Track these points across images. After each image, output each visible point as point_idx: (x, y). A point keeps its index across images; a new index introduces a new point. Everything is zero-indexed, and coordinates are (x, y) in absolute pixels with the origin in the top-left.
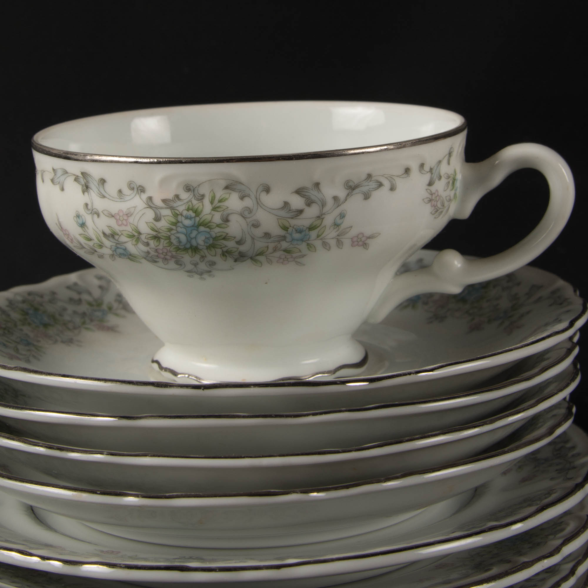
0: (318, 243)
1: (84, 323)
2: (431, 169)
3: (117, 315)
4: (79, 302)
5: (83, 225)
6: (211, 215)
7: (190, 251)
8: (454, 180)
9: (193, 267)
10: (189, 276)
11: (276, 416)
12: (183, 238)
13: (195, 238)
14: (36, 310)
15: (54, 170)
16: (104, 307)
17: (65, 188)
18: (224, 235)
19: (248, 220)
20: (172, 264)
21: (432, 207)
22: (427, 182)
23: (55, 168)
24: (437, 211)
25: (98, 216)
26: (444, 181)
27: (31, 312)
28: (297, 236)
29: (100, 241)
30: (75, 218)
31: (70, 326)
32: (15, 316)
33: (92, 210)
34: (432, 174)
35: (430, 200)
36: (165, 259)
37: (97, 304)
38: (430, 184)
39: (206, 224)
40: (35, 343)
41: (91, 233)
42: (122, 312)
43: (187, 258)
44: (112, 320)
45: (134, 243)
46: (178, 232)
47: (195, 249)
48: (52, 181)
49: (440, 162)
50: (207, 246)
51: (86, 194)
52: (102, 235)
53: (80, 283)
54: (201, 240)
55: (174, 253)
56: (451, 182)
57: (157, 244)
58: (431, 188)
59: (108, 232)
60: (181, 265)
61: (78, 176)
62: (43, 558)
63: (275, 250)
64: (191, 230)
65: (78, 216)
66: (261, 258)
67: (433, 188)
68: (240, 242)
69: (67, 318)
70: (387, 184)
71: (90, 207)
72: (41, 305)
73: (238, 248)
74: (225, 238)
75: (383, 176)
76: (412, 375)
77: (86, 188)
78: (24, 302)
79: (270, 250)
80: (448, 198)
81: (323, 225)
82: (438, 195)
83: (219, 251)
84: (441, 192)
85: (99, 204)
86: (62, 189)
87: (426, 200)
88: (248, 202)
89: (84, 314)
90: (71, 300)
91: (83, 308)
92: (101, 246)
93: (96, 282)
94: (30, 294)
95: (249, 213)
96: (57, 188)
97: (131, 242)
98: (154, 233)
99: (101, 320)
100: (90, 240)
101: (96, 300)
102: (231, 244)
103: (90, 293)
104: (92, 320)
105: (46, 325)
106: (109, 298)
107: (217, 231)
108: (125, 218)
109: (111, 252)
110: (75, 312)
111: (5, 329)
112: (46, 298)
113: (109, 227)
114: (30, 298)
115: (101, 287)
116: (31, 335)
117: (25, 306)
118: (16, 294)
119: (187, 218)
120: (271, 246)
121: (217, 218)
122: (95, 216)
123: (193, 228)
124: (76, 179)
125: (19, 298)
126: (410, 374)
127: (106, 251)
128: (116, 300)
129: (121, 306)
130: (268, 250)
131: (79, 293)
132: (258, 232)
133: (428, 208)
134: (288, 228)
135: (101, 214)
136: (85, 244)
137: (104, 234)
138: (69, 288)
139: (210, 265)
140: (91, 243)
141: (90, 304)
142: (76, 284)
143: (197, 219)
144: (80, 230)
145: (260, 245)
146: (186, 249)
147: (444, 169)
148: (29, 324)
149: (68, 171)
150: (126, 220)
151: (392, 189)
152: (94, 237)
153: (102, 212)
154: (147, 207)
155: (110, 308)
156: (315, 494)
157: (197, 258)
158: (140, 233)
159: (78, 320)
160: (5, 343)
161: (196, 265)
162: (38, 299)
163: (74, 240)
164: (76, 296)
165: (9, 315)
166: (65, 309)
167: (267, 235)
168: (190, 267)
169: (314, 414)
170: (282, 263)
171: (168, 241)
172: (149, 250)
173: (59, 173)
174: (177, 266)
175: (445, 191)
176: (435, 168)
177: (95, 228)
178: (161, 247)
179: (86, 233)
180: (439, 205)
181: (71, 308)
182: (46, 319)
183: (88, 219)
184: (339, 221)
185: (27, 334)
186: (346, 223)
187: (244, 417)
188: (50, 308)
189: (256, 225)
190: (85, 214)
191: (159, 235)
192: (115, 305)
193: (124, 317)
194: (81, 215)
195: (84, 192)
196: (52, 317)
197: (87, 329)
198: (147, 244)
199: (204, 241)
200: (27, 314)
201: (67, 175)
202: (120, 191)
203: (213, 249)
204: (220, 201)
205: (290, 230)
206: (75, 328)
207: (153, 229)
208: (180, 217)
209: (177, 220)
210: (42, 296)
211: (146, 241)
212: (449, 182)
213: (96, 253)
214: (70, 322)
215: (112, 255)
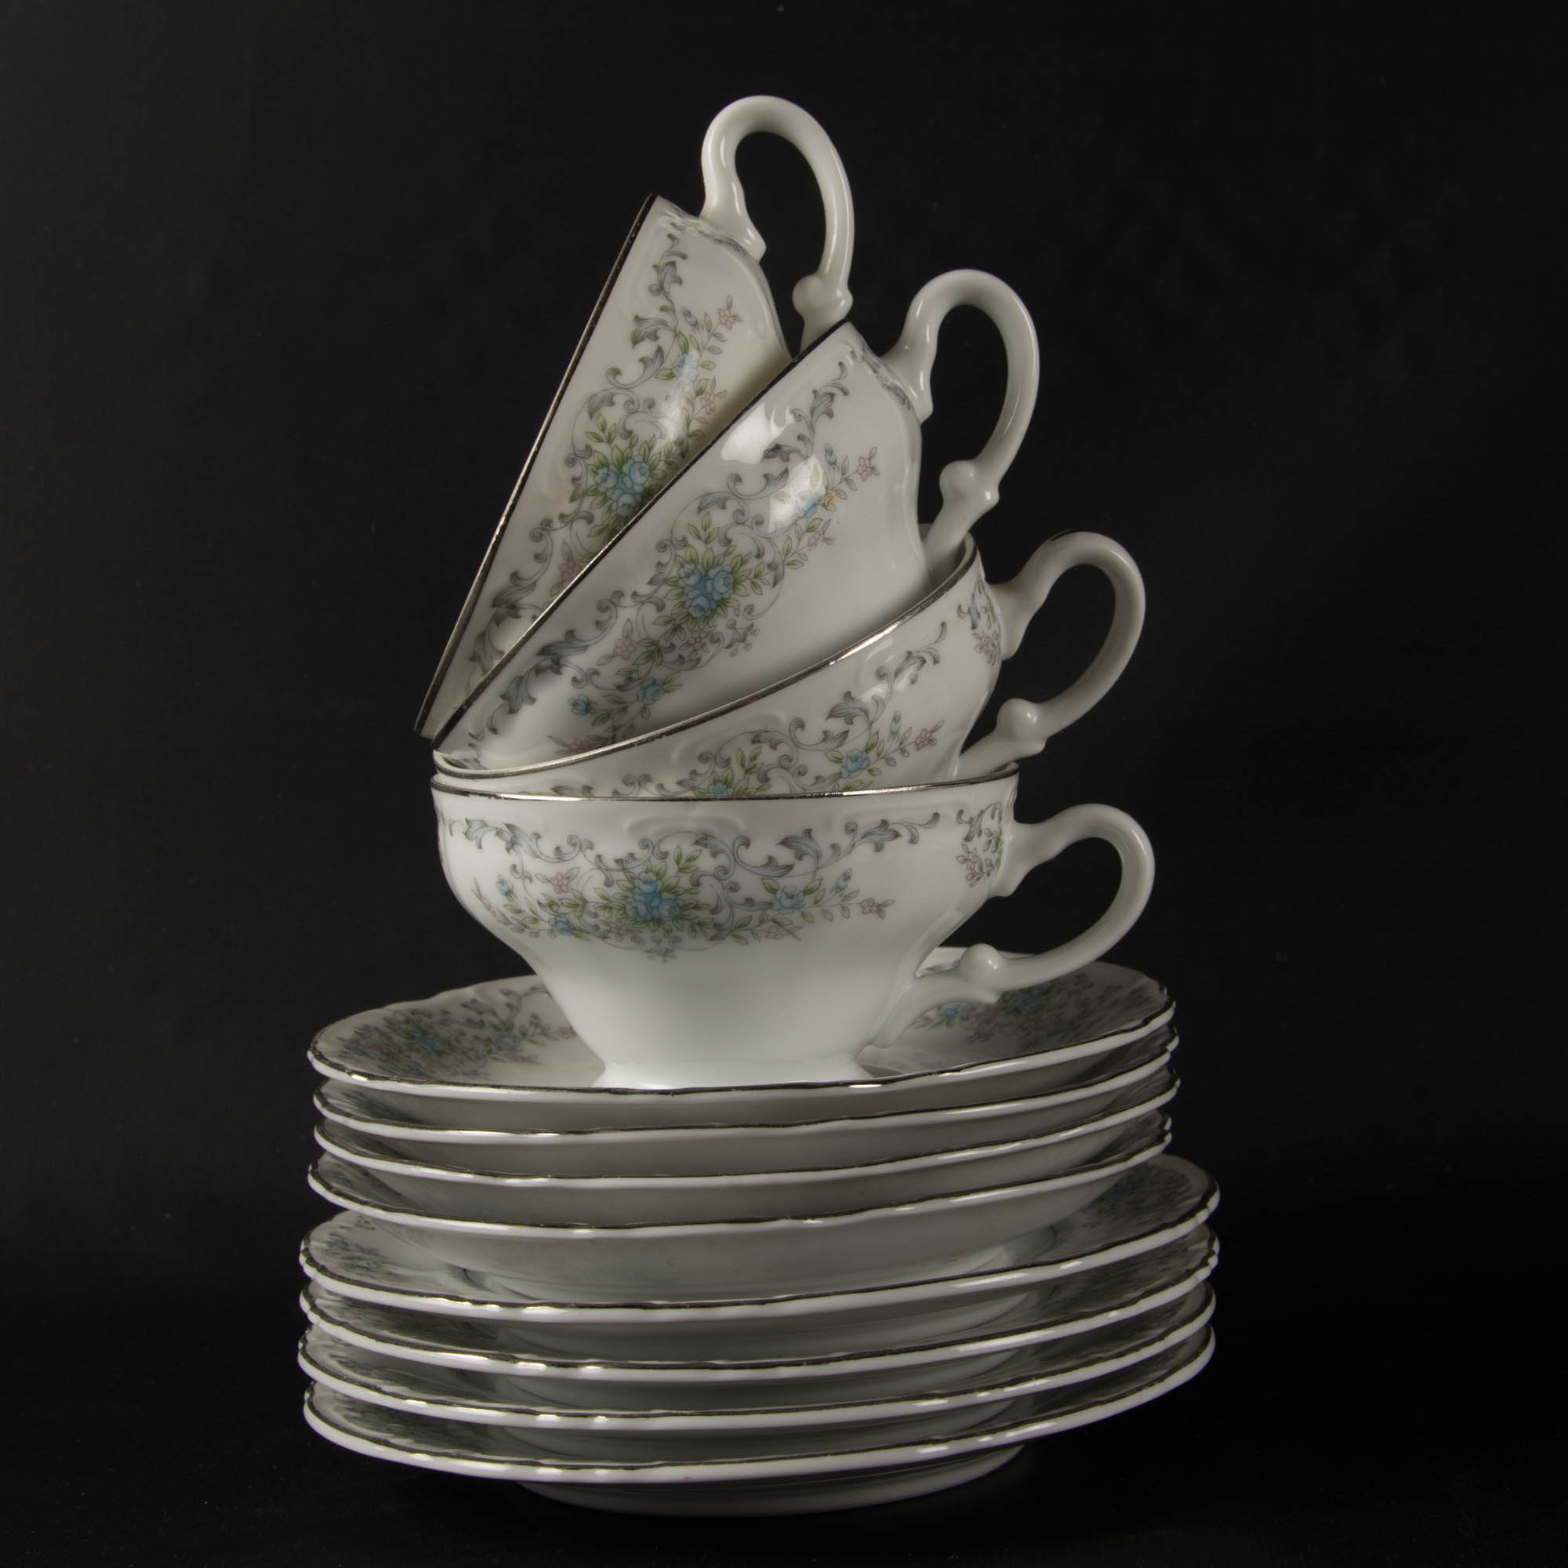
0: (816, 911)
1: (490, 1052)
2: (971, 820)
3: (534, 1042)
4: (481, 1024)
5: (509, 893)
6: (677, 879)
7: (651, 924)
8: (998, 841)
9: (654, 944)
10: (649, 958)
11: (760, 1126)
12: (642, 909)
13: (657, 907)
14: (425, 1033)
15: (467, 821)
16: (516, 1031)
17: (483, 845)
18: (695, 902)
19: (723, 882)
20: (627, 941)
21: (967, 869)
22: (964, 835)
23: (469, 819)
24: (974, 877)
25: (531, 881)
26: (984, 838)
27: (418, 1035)
28: (787, 902)
29: (533, 912)
30: (498, 885)
31: (472, 1054)
32: (399, 1039)
33: (523, 873)
34: (971, 826)
35: (966, 860)
36: (619, 935)
37: (506, 1027)
38: (968, 839)
39: (671, 890)
40: (430, 1074)
41: (522, 904)
42: (542, 1039)
43: (647, 934)
44: (528, 1048)
45: (577, 914)
46: (635, 900)
47: (658, 922)
48: (466, 834)
49: (982, 812)
50: (673, 918)
51: (512, 851)
52: (537, 906)
53: (479, 999)
54: (664, 911)
55: (631, 928)
56: (993, 842)
57: (609, 915)
58: (968, 844)
59: (544, 901)
60: (639, 942)
61: (501, 830)
62: (475, 1302)
63: (762, 921)
64: (653, 897)
65: (502, 882)
66: (743, 933)
67: (971, 845)
68: (715, 911)
69: (466, 1044)
70: (906, 835)
71: (519, 868)
72: (431, 1027)
73: (713, 919)
74: (697, 907)
75: (902, 824)
76: (933, 1076)
77: (512, 845)
78: (407, 1022)
79: (754, 922)
80: (988, 862)
81: (822, 887)
82: (976, 855)
83: (687, 924)
84: (980, 852)
85: (532, 865)
86: (480, 847)
87: (961, 859)
88: (722, 860)
89: (489, 1041)
90: (470, 1021)
91: (487, 1032)
92: (535, 920)
93: (503, 999)
94: (413, 1012)
95: (724, 874)
96: (473, 844)
97: (572, 913)
98: (605, 902)
99: (513, 1049)
100: (519, 912)
101: (503, 1023)
102: (704, 915)
103: (495, 1014)
104: (500, 1049)
105: (439, 1053)
106: (521, 1020)
107: (686, 897)
108: (565, 882)
109: (549, 927)
110: (476, 1038)
111: (388, 1054)
112: (436, 1019)
113: (543, 894)
114: (415, 1017)
115: (508, 1005)
116: (423, 1064)
117: (410, 1028)
118: (395, 1012)
119: (645, 882)
120: (757, 915)
121: (685, 882)
122: (527, 881)
123: (654, 895)
124: (499, 833)
125: (401, 1018)
126: (931, 1074)
127: (544, 926)
128: (531, 1023)
129: (538, 1030)
130: (751, 920)
131: (480, 1013)
132: (738, 897)
133: (962, 871)
134: (776, 891)
135: (534, 879)
136: (512, 918)
137: (540, 903)
138: (464, 1005)
139: (673, 942)
140: (520, 917)
141: (495, 1027)
142: (474, 1001)
143: (660, 884)
144: (504, 900)
145: (741, 914)
146: (645, 922)
147: (988, 823)
148: (418, 1051)
149: (488, 823)
150: (566, 885)
151: (913, 841)
152: (525, 907)
153: (535, 876)
154: (594, 869)
155: (524, 1034)
156: (809, 1221)
157: (660, 933)
158: (585, 902)
159: (481, 1048)
160: (392, 1070)
161: (658, 941)
162: (425, 1019)
163: (497, 913)
164: (476, 1017)
165: (390, 1039)
166: (463, 1034)
167: (749, 901)
168: (650, 944)
169: (807, 1124)
170: (774, 938)
171: (622, 912)
172: (598, 923)
173: (476, 826)
174: (636, 944)
175: (985, 851)
176: (975, 820)
177: (528, 897)
178: (614, 919)
179: (512, 904)
180: (977, 869)
181: (470, 1032)
182: (438, 1046)
183: (518, 885)
184: (842, 885)
185: (417, 1063)
186: (852, 885)
187: (720, 1127)
188: (443, 1032)
189: (734, 888)
190: (512, 878)
191: (611, 905)
192: (531, 1030)
193: (543, 1045)
194: (506, 879)
195: (508, 850)
196: (446, 1042)
197: (495, 1059)
198: (595, 915)
199: (669, 911)
200: (413, 1037)
201: (486, 828)
202: (558, 849)
203: (680, 921)
204: (688, 860)
205: (779, 894)
206: (479, 1058)
207: (604, 898)
208: (636, 881)
209: (634, 885)
210: (430, 1016)
211: (594, 911)
212: (990, 841)
213: (526, 930)
214: (471, 1049)
215: (551, 932)
